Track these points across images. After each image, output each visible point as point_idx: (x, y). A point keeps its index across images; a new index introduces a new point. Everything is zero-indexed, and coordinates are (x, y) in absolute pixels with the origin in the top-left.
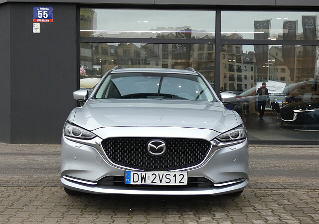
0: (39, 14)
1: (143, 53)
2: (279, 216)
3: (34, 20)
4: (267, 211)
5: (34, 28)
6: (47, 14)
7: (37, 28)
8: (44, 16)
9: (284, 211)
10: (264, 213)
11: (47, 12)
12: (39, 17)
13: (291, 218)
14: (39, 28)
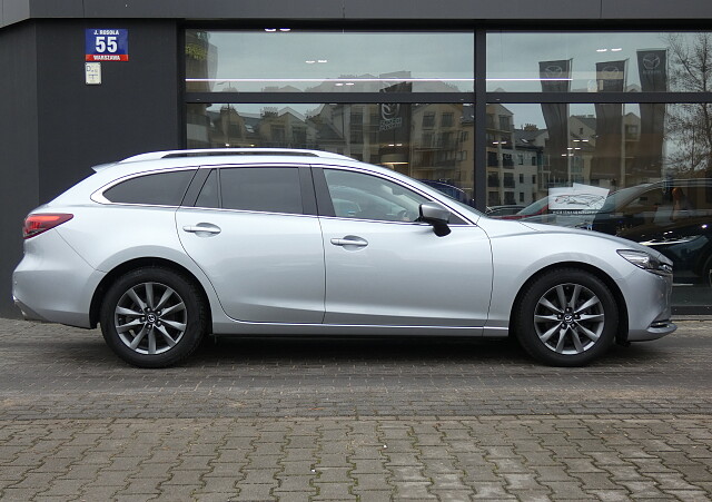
0: (98, 43)
1: (312, 133)
2: (654, 480)
3: (87, 57)
4: (624, 469)
5: (87, 73)
6: (115, 44)
7: (93, 74)
8: (109, 49)
9: (665, 469)
10: (619, 474)
11: (115, 38)
12: (98, 49)
13: (683, 484)
14: (99, 73)
